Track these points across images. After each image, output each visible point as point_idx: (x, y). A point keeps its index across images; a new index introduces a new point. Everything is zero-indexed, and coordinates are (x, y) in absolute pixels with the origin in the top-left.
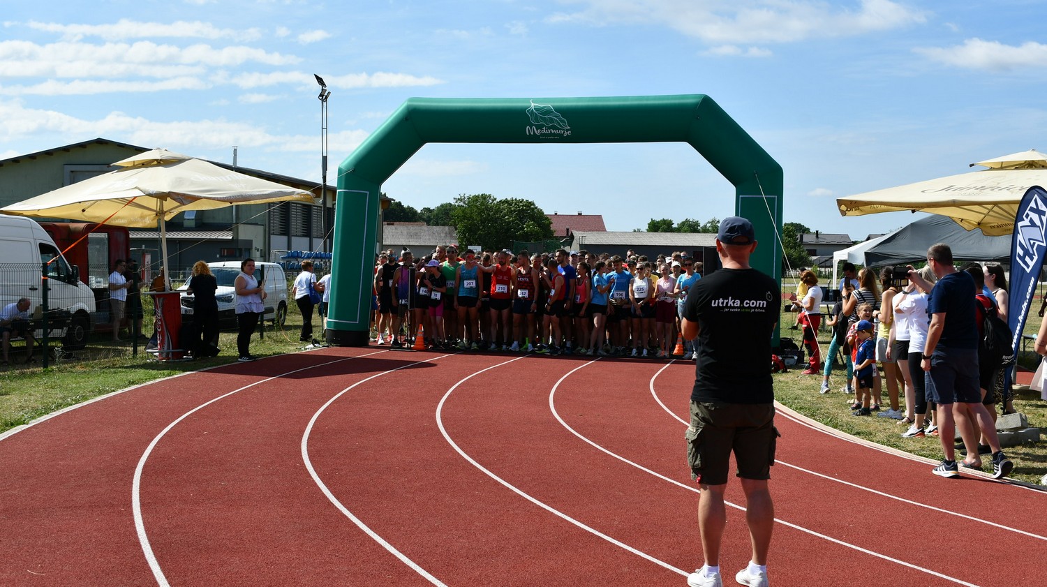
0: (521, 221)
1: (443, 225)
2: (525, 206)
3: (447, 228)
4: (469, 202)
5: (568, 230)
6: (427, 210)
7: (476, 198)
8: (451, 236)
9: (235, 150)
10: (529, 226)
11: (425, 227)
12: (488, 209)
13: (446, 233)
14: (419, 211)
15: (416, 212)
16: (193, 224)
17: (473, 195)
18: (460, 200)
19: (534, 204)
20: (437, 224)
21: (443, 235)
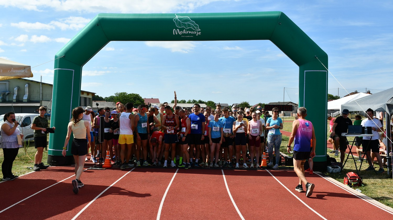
0: (135, 100)
1: (112, 101)
2: (136, 96)
3: (113, 102)
4: (119, 95)
5: (149, 103)
6: (107, 98)
7: (121, 93)
8: (114, 105)
9: (41, 76)
10: (137, 102)
11: (106, 102)
12: (125, 97)
13: (112, 104)
14: (104, 98)
15: (103, 98)
16: (26, 101)
17: (121, 92)
18: (117, 94)
19: (139, 95)
20: (109, 101)
21: (111, 105)
